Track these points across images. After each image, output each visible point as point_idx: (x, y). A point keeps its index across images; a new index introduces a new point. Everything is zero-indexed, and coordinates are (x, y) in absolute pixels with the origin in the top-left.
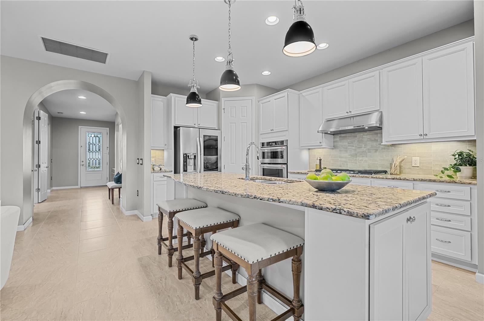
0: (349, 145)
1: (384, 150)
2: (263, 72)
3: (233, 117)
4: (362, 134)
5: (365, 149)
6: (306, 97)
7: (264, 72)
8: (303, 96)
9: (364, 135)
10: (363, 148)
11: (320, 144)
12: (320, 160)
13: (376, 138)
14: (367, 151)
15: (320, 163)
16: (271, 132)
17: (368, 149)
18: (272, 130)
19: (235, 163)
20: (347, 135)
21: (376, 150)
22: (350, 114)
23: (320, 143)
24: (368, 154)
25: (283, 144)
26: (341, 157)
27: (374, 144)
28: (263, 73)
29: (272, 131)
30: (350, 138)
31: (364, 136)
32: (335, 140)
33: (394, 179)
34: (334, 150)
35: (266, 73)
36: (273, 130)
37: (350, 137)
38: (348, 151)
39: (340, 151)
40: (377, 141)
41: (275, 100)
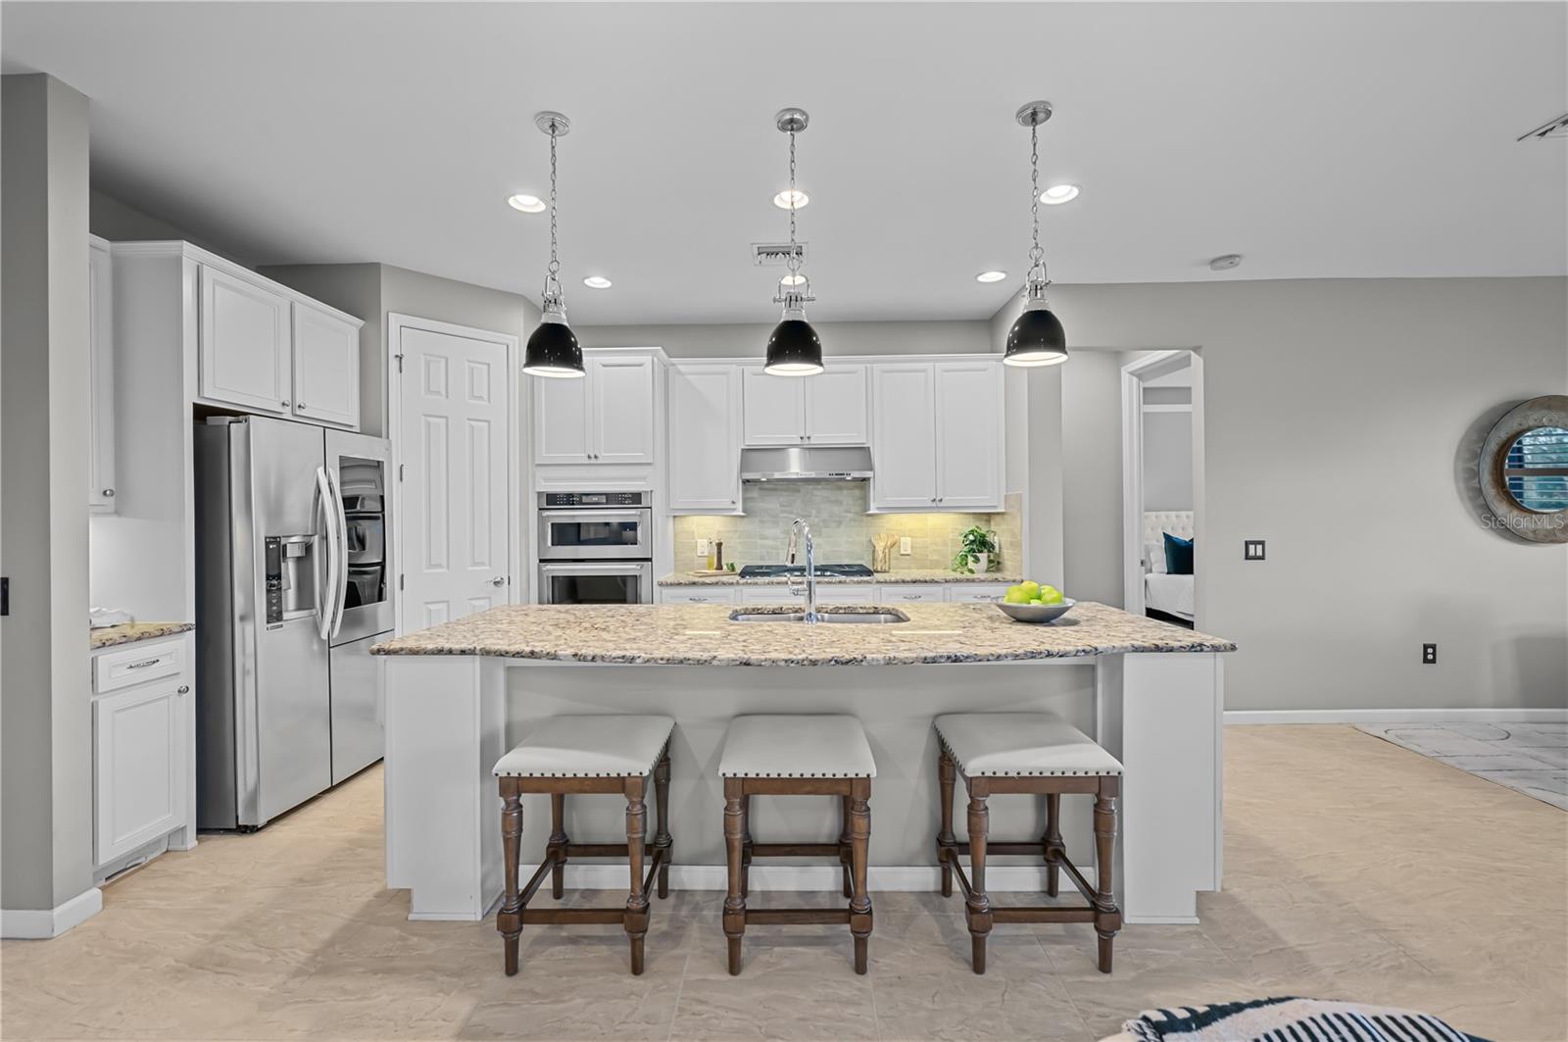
0: (783, 508)
1: (853, 523)
2: (588, 278)
3: (438, 393)
4: (811, 487)
5: (817, 520)
6: (689, 377)
7: (593, 279)
8: (680, 373)
9: (814, 489)
10: (812, 518)
11: (733, 506)
12: (719, 545)
13: (840, 498)
14: (821, 524)
15: (719, 553)
16: (587, 461)
17: (824, 521)
18: (592, 455)
19: (445, 564)
20: (779, 487)
21: (839, 523)
22: (806, 442)
23: (733, 503)
24: (823, 530)
25: (640, 503)
26: (763, 537)
27: (836, 509)
28: (587, 282)
29: (593, 461)
30: (784, 493)
31: (816, 492)
32: (749, 495)
33: (914, 582)
34: (745, 520)
35: (598, 282)
36: (596, 457)
37: (784, 490)
38: (781, 524)
39: (762, 522)
40: (841, 503)
41: (604, 366)
